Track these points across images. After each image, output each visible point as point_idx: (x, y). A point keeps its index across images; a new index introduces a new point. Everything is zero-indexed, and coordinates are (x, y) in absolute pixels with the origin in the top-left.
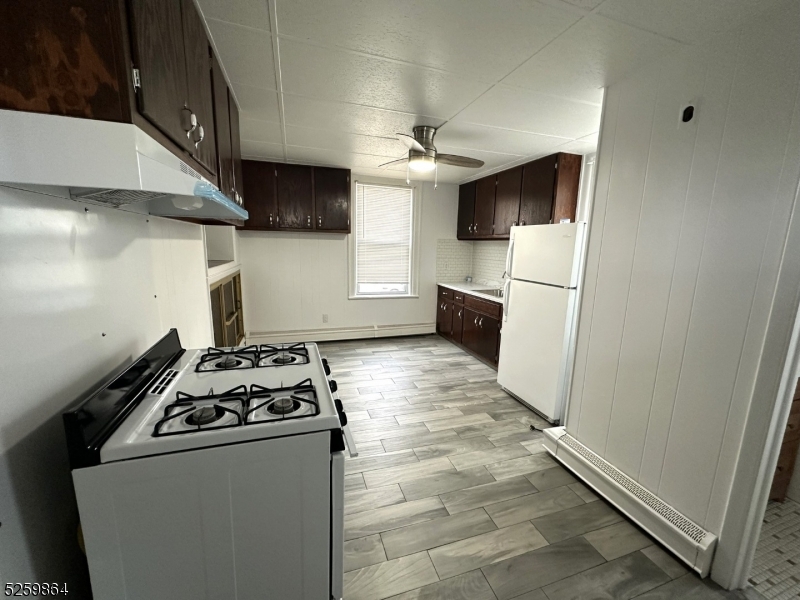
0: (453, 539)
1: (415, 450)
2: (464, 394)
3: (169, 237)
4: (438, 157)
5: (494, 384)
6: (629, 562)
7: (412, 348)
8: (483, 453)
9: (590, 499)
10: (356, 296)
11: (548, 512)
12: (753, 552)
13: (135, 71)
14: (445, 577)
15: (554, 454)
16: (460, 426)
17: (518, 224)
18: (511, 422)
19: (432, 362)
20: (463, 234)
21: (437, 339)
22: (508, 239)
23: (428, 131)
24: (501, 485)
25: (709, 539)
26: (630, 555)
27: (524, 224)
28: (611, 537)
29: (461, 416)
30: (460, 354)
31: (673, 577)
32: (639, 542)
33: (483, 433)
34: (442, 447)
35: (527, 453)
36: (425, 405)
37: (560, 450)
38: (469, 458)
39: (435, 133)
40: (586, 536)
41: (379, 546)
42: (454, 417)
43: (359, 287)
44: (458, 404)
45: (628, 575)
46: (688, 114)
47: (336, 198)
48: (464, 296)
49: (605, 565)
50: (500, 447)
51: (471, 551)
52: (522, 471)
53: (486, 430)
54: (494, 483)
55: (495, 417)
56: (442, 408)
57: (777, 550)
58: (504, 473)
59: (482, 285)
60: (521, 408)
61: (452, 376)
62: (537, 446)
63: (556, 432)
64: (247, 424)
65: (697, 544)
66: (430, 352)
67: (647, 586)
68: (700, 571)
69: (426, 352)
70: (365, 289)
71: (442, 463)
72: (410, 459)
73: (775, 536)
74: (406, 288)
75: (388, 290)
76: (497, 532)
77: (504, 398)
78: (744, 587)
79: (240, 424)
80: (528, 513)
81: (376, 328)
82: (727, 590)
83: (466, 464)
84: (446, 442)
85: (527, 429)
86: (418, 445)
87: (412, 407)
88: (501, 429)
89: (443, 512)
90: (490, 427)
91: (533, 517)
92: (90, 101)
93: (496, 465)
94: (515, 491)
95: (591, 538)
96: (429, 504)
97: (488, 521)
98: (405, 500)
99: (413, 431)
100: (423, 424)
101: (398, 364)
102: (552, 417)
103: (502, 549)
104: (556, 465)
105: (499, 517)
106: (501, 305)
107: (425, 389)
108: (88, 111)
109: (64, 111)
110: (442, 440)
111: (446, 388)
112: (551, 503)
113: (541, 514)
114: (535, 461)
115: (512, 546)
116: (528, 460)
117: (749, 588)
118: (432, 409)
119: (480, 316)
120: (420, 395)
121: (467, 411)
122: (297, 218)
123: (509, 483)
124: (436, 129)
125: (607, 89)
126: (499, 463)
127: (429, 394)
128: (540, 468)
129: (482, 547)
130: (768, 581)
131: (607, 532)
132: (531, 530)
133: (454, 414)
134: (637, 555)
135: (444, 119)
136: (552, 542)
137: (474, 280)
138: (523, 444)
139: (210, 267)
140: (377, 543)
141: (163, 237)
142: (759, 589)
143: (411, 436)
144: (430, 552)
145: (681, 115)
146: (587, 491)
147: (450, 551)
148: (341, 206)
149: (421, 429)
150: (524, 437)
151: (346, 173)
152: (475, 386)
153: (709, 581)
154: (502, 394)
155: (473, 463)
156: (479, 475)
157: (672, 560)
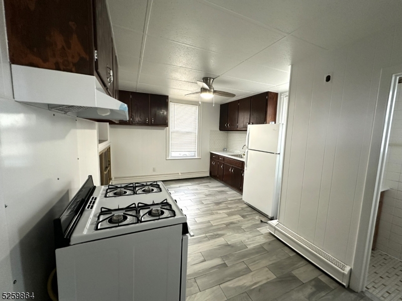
0: (231, 279)
1: (207, 235)
2: (227, 206)
3: (84, 128)
4: (215, 92)
5: (240, 201)
6: (313, 283)
7: (199, 184)
8: (240, 235)
9: (293, 254)
10: (170, 158)
11: (274, 262)
12: (367, 273)
13: (96, 51)
14: (230, 298)
15: (273, 234)
16: (227, 222)
17: (249, 124)
18: (251, 219)
19: (209, 191)
20: (223, 128)
21: (210, 179)
22: (246, 130)
23: (210, 80)
24: (250, 250)
25: (348, 269)
26: (313, 280)
27: (252, 124)
28: (304, 272)
29: (227, 217)
30: (222, 186)
31: (333, 288)
32: (316, 274)
33: (239, 225)
34: (219, 232)
35: (260, 233)
36: (208, 212)
37: (276, 231)
38: (233, 238)
39: (213, 81)
40: (292, 272)
41: (195, 284)
42: (224, 218)
43: (171, 154)
44: (225, 211)
45: (314, 289)
46: (328, 79)
47: (161, 109)
48: (224, 158)
49: (303, 285)
50: (248, 231)
51: (241, 283)
52: (259, 242)
53: (240, 223)
54: (247, 249)
55: (243, 216)
56: (217, 213)
57: (375, 273)
58: (251, 244)
59: (232, 152)
60: (255, 212)
61: (220, 197)
62: (265, 230)
63: (274, 223)
64: (141, 222)
65: (343, 271)
66: (207, 185)
67: (323, 294)
68: (345, 284)
69: (205, 186)
70: (174, 154)
71: (221, 241)
72: (205, 239)
73: (373, 266)
74: (195, 154)
75: (182, 155)
76: (251, 274)
77: (247, 207)
78: (364, 290)
79: (138, 223)
80: (265, 263)
81: (180, 174)
82: (357, 293)
83: (233, 240)
84: (220, 230)
85: (259, 222)
86: (208, 232)
87: (202, 213)
88: (246, 223)
89: (224, 265)
90: (242, 222)
91: (268, 264)
92: (74, 65)
93: (247, 240)
94: (257, 253)
95: (295, 273)
96: (217, 261)
97: (246, 268)
98: (204, 261)
99: (204, 226)
100: (209, 222)
101: (193, 192)
102: (270, 215)
103: (255, 281)
104: (274, 239)
105: (252, 265)
106: (244, 162)
107: (208, 204)
108: (74, 69)
109: (62, 69)
110: (219, 229)
111: (218, 204)
112: (274, 257)
113: (271, 263)
114: (265, 237)
115: (260, 279)
116: (262, 237)
117: (366, 290)
118: (212, 214)
119: (232, 167)
120: (206, 207)
121: (230, 214)
122: (141, 119)
123: (254, 249)
124: (213, 79)
125: (292, 66)
126: (248, 239)
127: (210, 207)
128: (267, 241)
129: (245, 281)
130: (373, 287)
131: (302, 269)
132: (267, 271)
133: (223, 216)
134: (316, 280)
135: (218, 75)
136: (278, 276)
137: (228, 150)
138: (258, 229)
139: (99, 143)
140: (194, 283)
141: (81, 128)
142: (370, 291)
143: (204, 228)
144: (221, 286)
145: (325, 79)
146: (290, 250)
147: (230, 284)
148: (163, 113)
149: (208, 224)
150: (257, 226)
151: (166, 97)
152: (232, 202)
153: (349, 289)
154: (245, 206)
155: (235, 240)
156: (239, 245)
157: (332, 280)
